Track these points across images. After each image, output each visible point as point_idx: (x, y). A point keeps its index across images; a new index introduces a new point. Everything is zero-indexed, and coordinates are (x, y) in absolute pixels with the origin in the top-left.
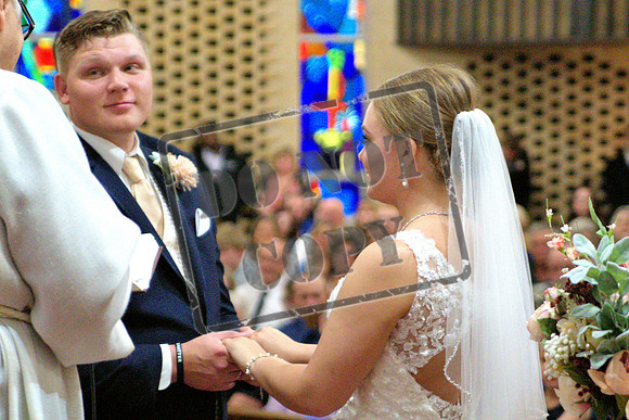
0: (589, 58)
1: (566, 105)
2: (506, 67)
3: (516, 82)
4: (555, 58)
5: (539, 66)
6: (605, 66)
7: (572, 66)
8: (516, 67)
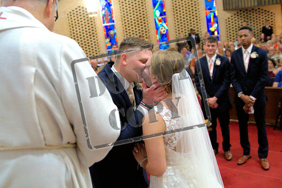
0: (259, 9)
1: (256, 18)
2: (244, 12)
3: (246, 15)
5: (250, 11)
6: (262, 10)
7: (256, 11)
8: (246, 12)
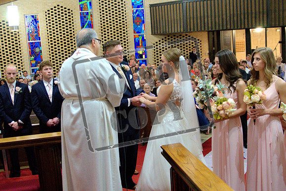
1: (183, 44)
3: (174, 40)
4: (180, 35)
6: (189, 36)
7: (183, 37)
